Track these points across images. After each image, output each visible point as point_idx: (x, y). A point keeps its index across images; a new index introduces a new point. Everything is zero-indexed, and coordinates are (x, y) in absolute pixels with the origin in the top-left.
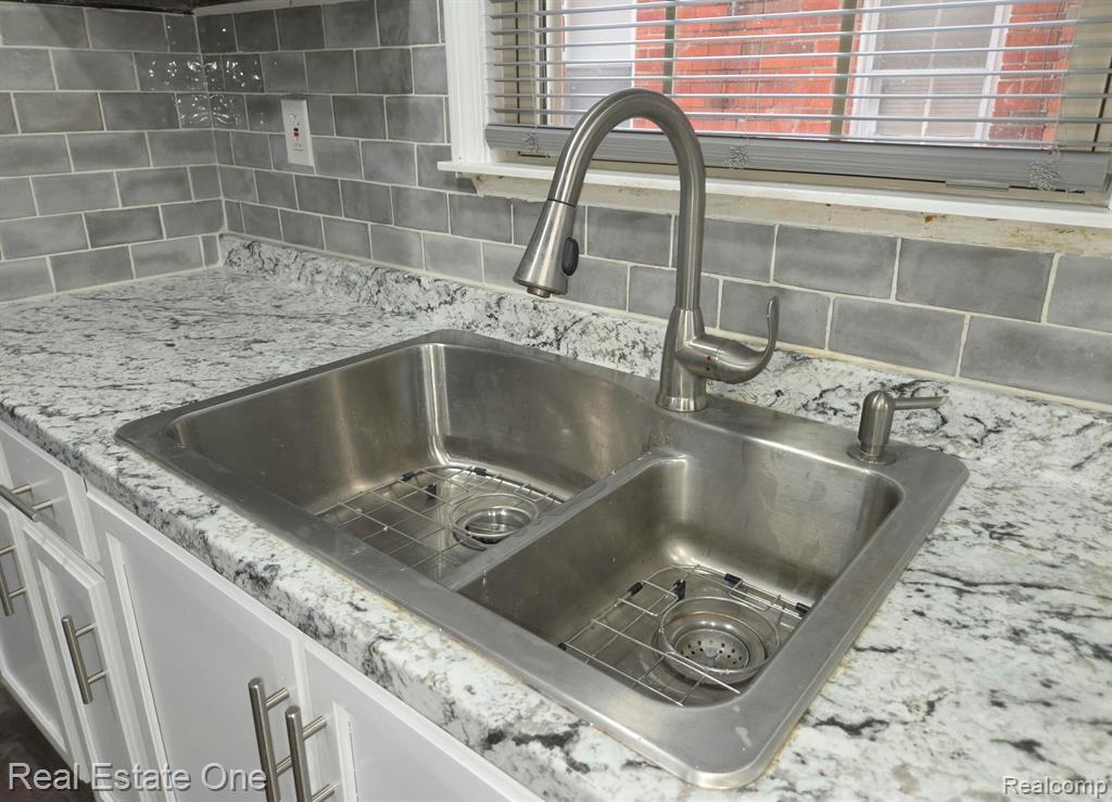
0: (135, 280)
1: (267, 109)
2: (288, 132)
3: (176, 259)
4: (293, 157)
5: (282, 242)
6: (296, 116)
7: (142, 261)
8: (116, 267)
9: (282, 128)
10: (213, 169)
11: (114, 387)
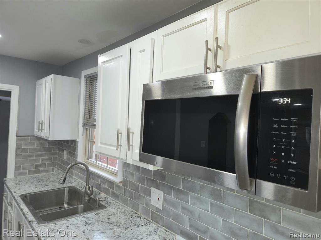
0: (40, 174)
1: (63, 150)
2: (64, 154)
3: (47, 171)
4: (64, 158)
5: (62, 170)
6: (65, 152)
7: (42, 171)
8: (37, 172)
9: (64, 153)
10: (57, 157)
11: (24, 190)
